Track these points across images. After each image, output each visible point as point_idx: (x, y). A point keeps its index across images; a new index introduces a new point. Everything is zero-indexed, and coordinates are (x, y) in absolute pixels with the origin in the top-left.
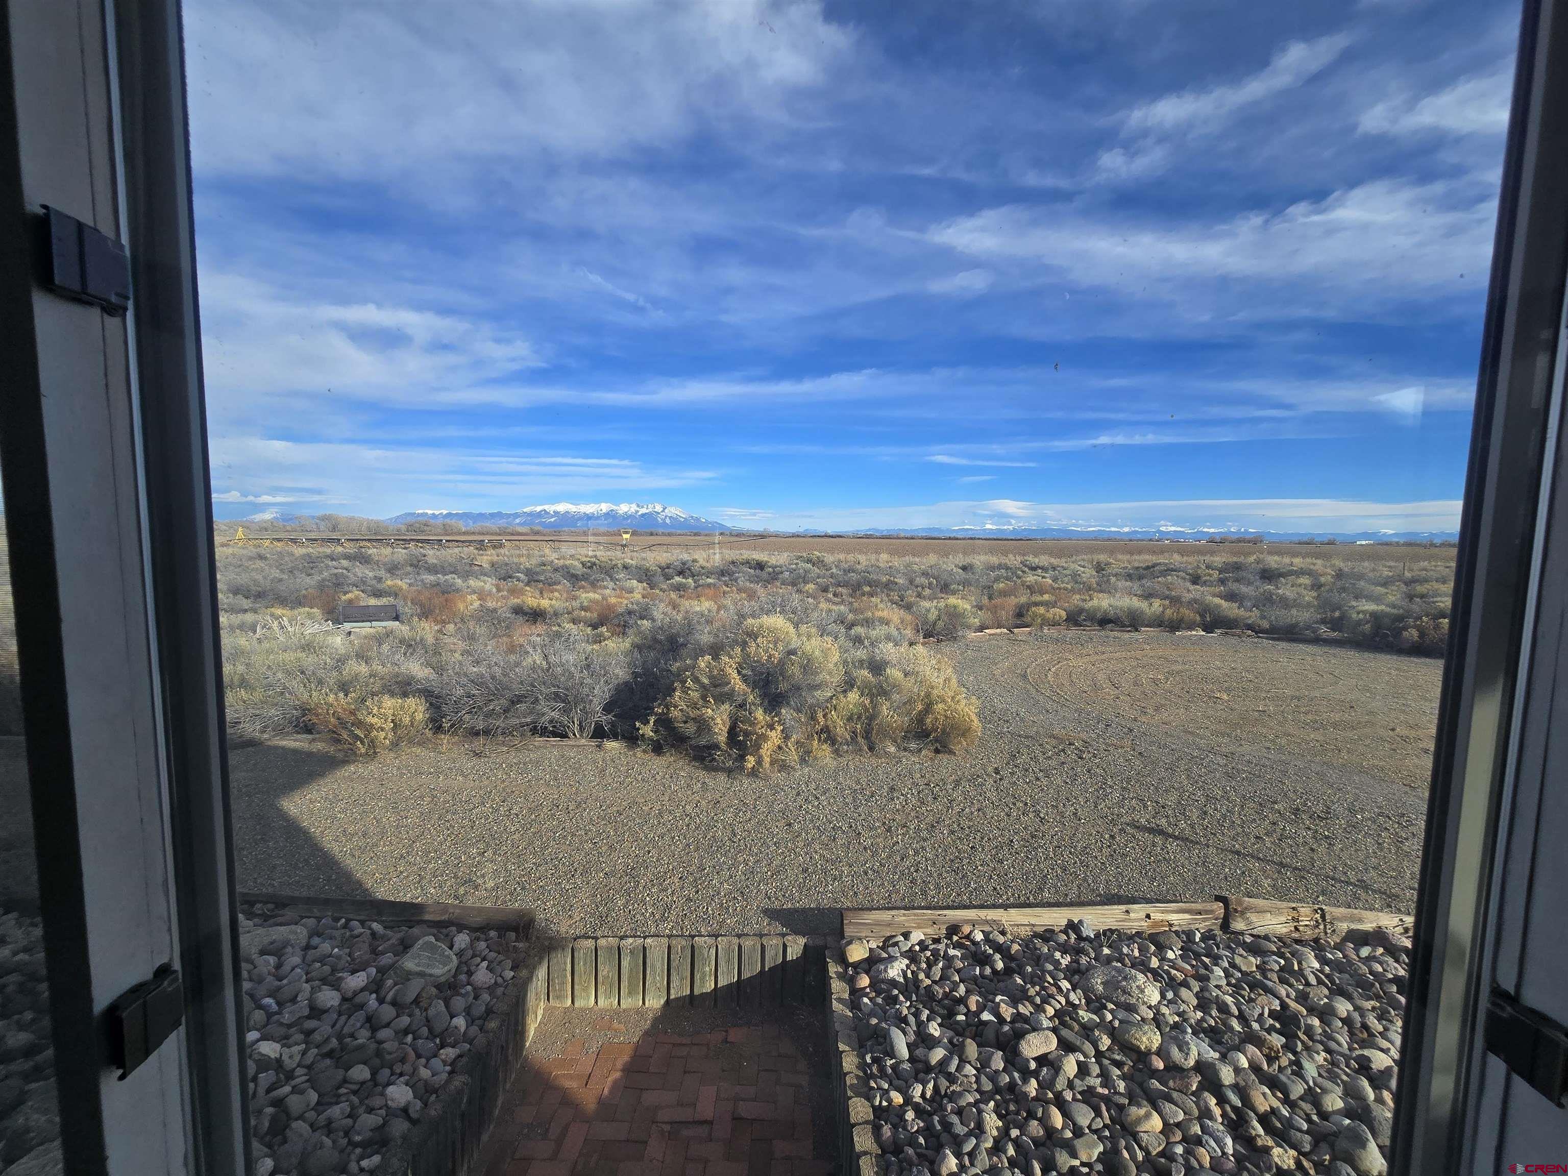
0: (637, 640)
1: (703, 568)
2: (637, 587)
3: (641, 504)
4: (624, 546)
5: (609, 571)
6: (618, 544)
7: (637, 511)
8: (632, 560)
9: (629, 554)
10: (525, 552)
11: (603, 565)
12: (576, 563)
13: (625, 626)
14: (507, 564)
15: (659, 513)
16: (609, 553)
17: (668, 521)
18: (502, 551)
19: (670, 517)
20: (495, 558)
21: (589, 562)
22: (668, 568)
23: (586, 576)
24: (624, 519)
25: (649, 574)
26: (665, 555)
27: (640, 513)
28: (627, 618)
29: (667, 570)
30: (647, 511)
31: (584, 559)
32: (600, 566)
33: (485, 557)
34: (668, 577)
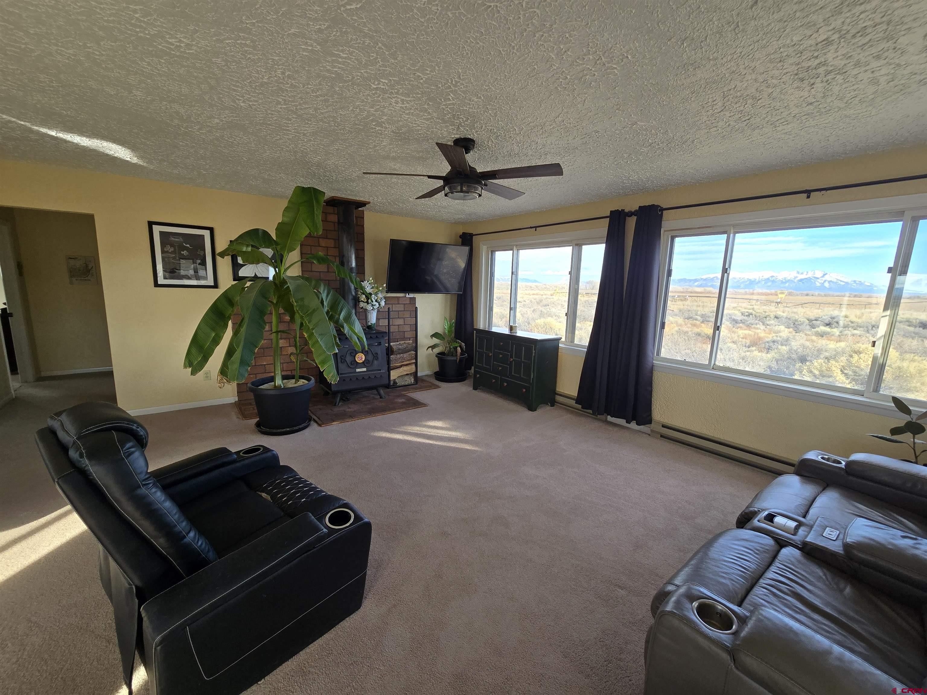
0: (777, 356)
1: (852, 322)
2: (784, 331)
3: (801, 272)
4: (778, 303)
5: (763, 319)
6: (773, 302)
7: (796, 277)
8: (784, 312)
9: (782, 309)
10: (701, 304)
11: (758, 315)
12: (737, 312)
13: (769, 349)
14: (689, 311)
15: (818, 278)
16: (764, 307)
17: (827, 285)
18: (686, 303)
19: (830, 282)
20: (682, 307)
21: (747, 312)
22: (816, 320)
23: (743, 321)
24: (782, 282)
25: (796, 323)
26: (816, 311)
27: (798, 279)
28: (771, 344)
29: (814, 322)
30: (806, 277)
31: (743, 310)
32: (755, 316)
33: (676, 306)
34: (813, 327)
